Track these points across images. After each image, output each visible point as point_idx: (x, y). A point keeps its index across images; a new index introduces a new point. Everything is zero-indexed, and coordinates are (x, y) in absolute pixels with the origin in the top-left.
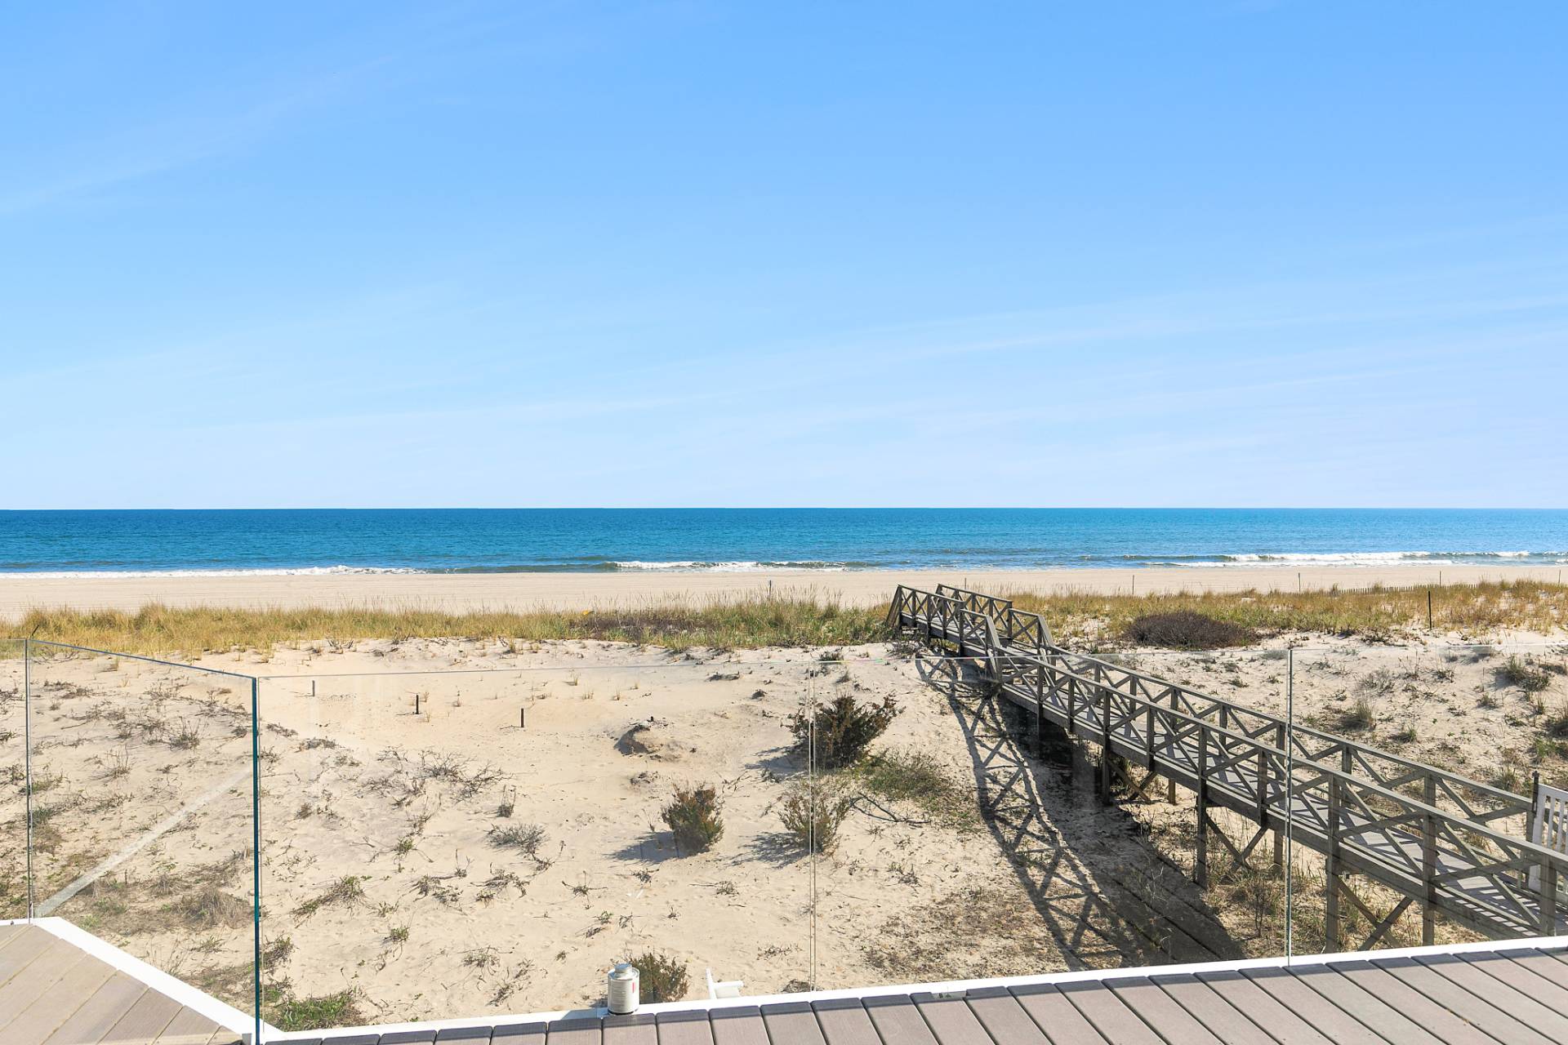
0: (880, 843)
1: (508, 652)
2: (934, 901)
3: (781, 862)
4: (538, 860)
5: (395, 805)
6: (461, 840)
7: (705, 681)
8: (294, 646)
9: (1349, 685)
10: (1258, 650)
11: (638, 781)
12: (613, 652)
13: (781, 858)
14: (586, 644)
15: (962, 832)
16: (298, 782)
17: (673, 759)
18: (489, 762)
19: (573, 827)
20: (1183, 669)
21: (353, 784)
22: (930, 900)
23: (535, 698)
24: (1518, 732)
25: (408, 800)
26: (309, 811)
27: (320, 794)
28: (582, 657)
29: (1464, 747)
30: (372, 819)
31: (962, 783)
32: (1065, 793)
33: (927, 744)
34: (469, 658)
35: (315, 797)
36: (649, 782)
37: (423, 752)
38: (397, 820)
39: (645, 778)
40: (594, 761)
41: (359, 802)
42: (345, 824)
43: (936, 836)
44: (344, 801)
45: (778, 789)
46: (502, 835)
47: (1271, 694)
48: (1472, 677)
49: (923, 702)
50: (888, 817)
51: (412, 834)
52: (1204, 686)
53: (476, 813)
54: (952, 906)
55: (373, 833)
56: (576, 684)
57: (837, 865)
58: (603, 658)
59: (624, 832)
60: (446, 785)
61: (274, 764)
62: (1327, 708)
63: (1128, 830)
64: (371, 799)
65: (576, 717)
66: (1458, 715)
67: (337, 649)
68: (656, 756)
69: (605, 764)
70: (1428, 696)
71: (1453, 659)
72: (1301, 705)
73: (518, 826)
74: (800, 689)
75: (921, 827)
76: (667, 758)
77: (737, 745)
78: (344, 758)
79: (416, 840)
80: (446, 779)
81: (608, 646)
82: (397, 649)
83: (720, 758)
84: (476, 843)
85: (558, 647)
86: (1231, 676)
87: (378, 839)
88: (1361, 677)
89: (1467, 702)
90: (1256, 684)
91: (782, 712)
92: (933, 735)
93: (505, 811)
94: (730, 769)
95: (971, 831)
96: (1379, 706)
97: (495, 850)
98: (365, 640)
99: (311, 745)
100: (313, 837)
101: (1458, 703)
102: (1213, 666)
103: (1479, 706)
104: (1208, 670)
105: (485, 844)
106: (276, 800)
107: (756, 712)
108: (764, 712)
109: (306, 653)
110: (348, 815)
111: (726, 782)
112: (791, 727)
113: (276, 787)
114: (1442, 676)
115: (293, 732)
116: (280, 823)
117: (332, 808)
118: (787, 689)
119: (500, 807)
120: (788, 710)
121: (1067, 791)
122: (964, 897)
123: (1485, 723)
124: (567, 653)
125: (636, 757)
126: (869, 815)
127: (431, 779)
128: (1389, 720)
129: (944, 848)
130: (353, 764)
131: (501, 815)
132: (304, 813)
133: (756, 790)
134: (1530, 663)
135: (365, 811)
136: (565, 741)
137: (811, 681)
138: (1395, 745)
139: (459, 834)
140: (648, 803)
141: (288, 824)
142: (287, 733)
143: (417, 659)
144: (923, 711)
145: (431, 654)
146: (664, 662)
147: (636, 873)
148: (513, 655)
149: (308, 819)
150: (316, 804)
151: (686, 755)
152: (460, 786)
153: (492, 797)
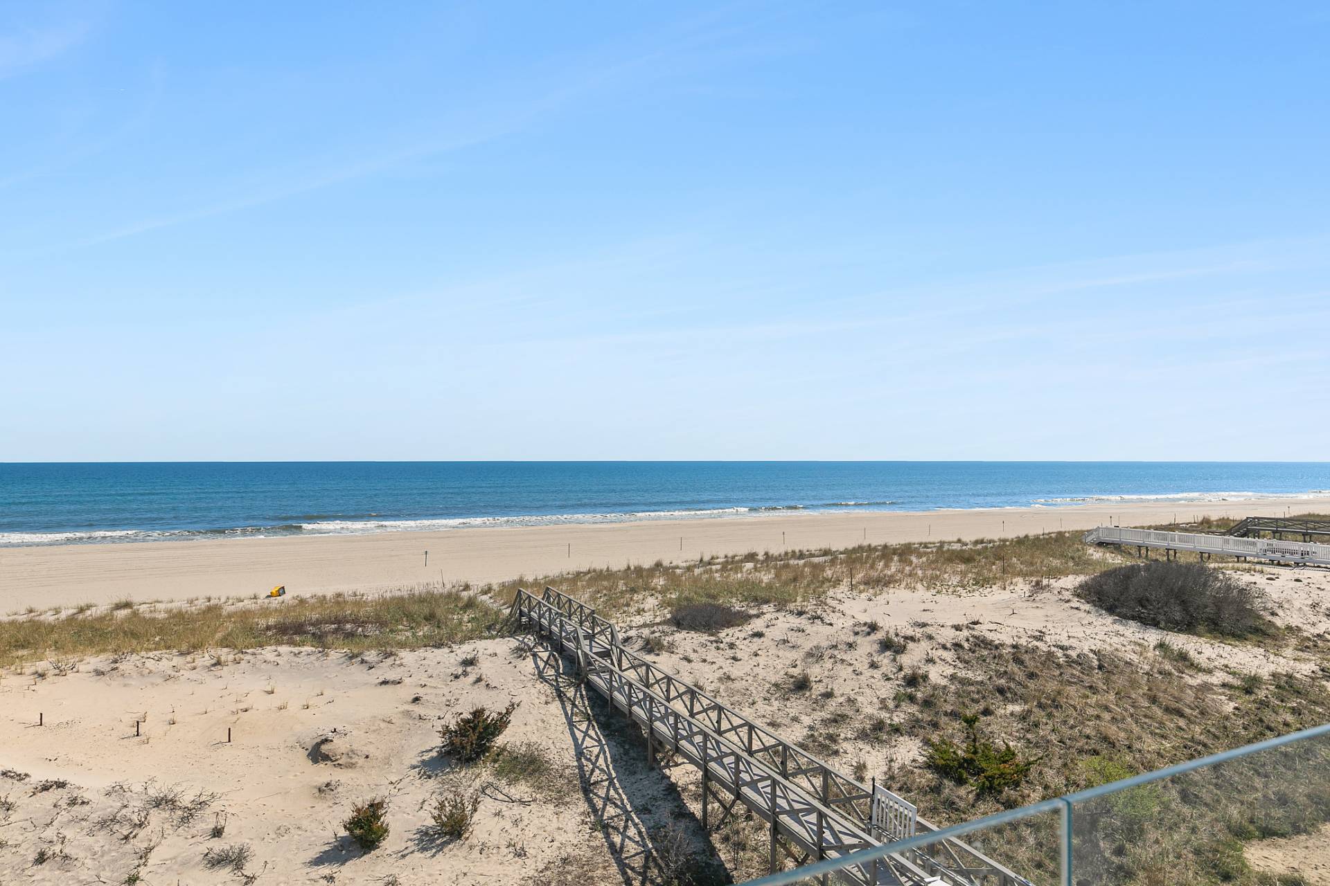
0: (502, 823)
1: (214, 665)
2: (537, 870)
3: (434, 850)
4: (246, 876)
5: (122, 839)
6: (181, 865)
7: (376, 685)
8: (19, 671)
9: (797, 655)
10: (749, 628)
11: (325, 789)
12: (302, 659)
13: (433, 847)
14: (281, 652)
15: (557, 805)
16: (34, 828)
17: (351, 766)
18: (203, 788)
19: (273, 839)
20: (704, 649)
21: (84, 823)
22: (534, 869)
23: (239, 711)
24: (888, 684)
25: (134, 834)
26: (46, 857)
27: (55, 839)
28: (278, 664)
29: (860, 699)
30: (102, 856)
31: (558, 763)
32: (624, 763)
33: (536, 732)
34: (182, 672)
35: (50, 842)
36: (333, 790)
37: (146, 783)
38: (125, 854)
39: (330, 787)
40: (289, 771)
41: (91, 840)
42: (78, 864)
43: (540, 812)
44: (78, 841)
45: (432, 784)
46: (215, 856)
47: (755, 666)
48: (867, 646)
49: (534, 694)
50: (507, 799)
51: (139, 866)
52: (715, 663)
53: (193, 837)
54: (549, 873)
55: (104, 870)
56: (273, 693)
57: (471, 848)
58: (295, 664)
59: (313, 839)
60: (166, 814)
61: (10, 811)
62: (786, 674)
63: (663, 790)
64: (101, 838)
65: (273, 729)
66: (857, 675)
67: (61, 671)
68: (338, 764)
69: (298, 774)
70: (843, 661)
71: (856, 634)
72: (771, 673)
73: (229, 848)
74: (446, 691)
75: (529, 805)
76: (347, 765)
77: (400, 748)
78: (76, 799)
79: (143, 872)
80: (167, 808)
81: (299, 653)
82: (117, 668)
83: (387, 761)
84: (194, 866)
85: (257, 656)
86: (730, 653)
87: (109, 874)
88: (807, 649)
89: (863, 666)
90: (746, 658)
91: (432, 715)
92: (540, 723)
93: (217, 833)
94: (394, 771)
95: (563, 804)
96: (815, 672)
97: (211, 871)
98: (87, 659)
99: (46, 788)
100: (50, 881)
101: (857, 666)
102: (721, 646)
103: (870, 667)
104: (718, 648)
105: (201, 867)
106: (14, 850)
107: (414, 716)
108: (420, 715)
109: (32, 677)
110: (81, 855)
111: (392, 783)
112: (440, 732)
113: (13, 835)
114: (850, 646)
115: (26, 775)
116: (18, 872)
117: (67, 851)
118: (438, 691)
119: (213, 829)
120: (437, 711)
121: (626, 761)
122: (556, 864)
123: (872, 680)
124: (265, 662)
125: (322, 766)
126: (495, 799)
127: (154, 809)
128: (820, 681)
129: (545, 821)
130: (83, 803)
131: (214, 836)
132: (41, 859)
133: (413, 787)
134: (897, 635)
135: (96, 849)
136: (264, 754)
137: (455, 684)
138: (823, 700)
139: (179, 859)
140: (332, 809)
141: (26, 871)
142: (21, 777)
143: (135, 677)
144: (533, 702)
145: (148, 671)
146: (344, 666)
147: (324, 876)
148: (219, 667)
149: (44, 864)
150: (52, 848)
151: (361, 761)
152: (179, 813)
153: (206, 822)
